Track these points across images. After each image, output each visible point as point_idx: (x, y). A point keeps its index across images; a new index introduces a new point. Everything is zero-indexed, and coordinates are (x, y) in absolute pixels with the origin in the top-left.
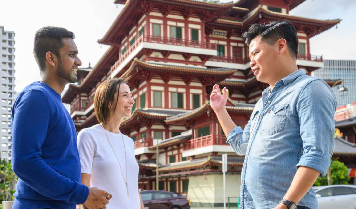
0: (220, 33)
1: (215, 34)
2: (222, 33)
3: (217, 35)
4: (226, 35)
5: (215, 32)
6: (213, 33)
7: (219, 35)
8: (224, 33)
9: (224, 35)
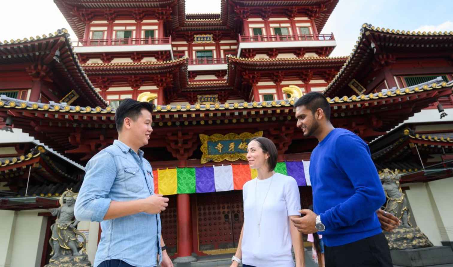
0: (204, 38)
1: (197, 40)
2: (207, 37)
3: (201, 40)
4: (212, 39)
5: (197, 38)
6: (195, 39)
7: (203, 40)
8: (210, 38)
9: (210, 40)
